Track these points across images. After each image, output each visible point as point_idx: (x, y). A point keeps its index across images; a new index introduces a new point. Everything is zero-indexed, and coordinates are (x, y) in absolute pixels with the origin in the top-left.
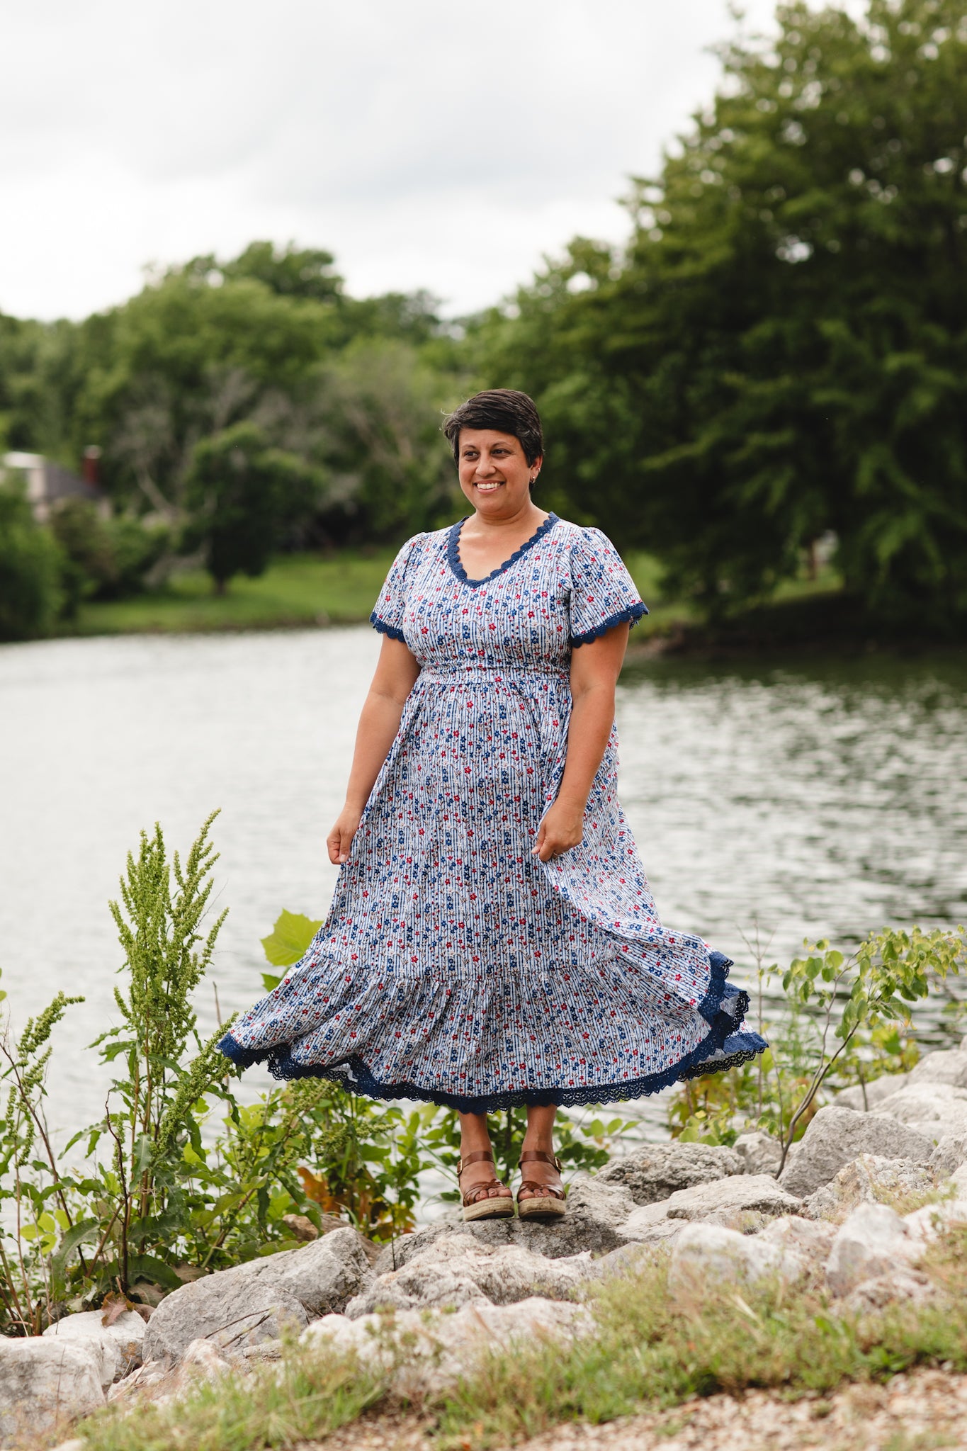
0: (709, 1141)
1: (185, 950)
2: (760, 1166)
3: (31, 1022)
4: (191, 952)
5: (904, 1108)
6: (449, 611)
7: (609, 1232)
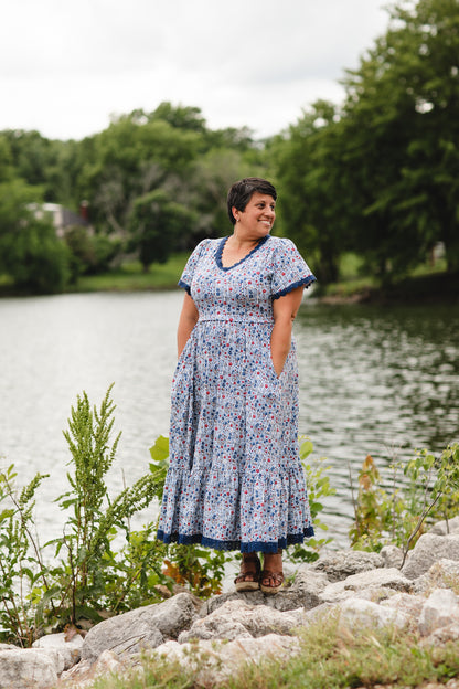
0: (368, 550)
1: (101, 454)
2: (393, 562)
3: (25, 487)
4: (104, 455)
6: (211, 282)
7: (315, 596)
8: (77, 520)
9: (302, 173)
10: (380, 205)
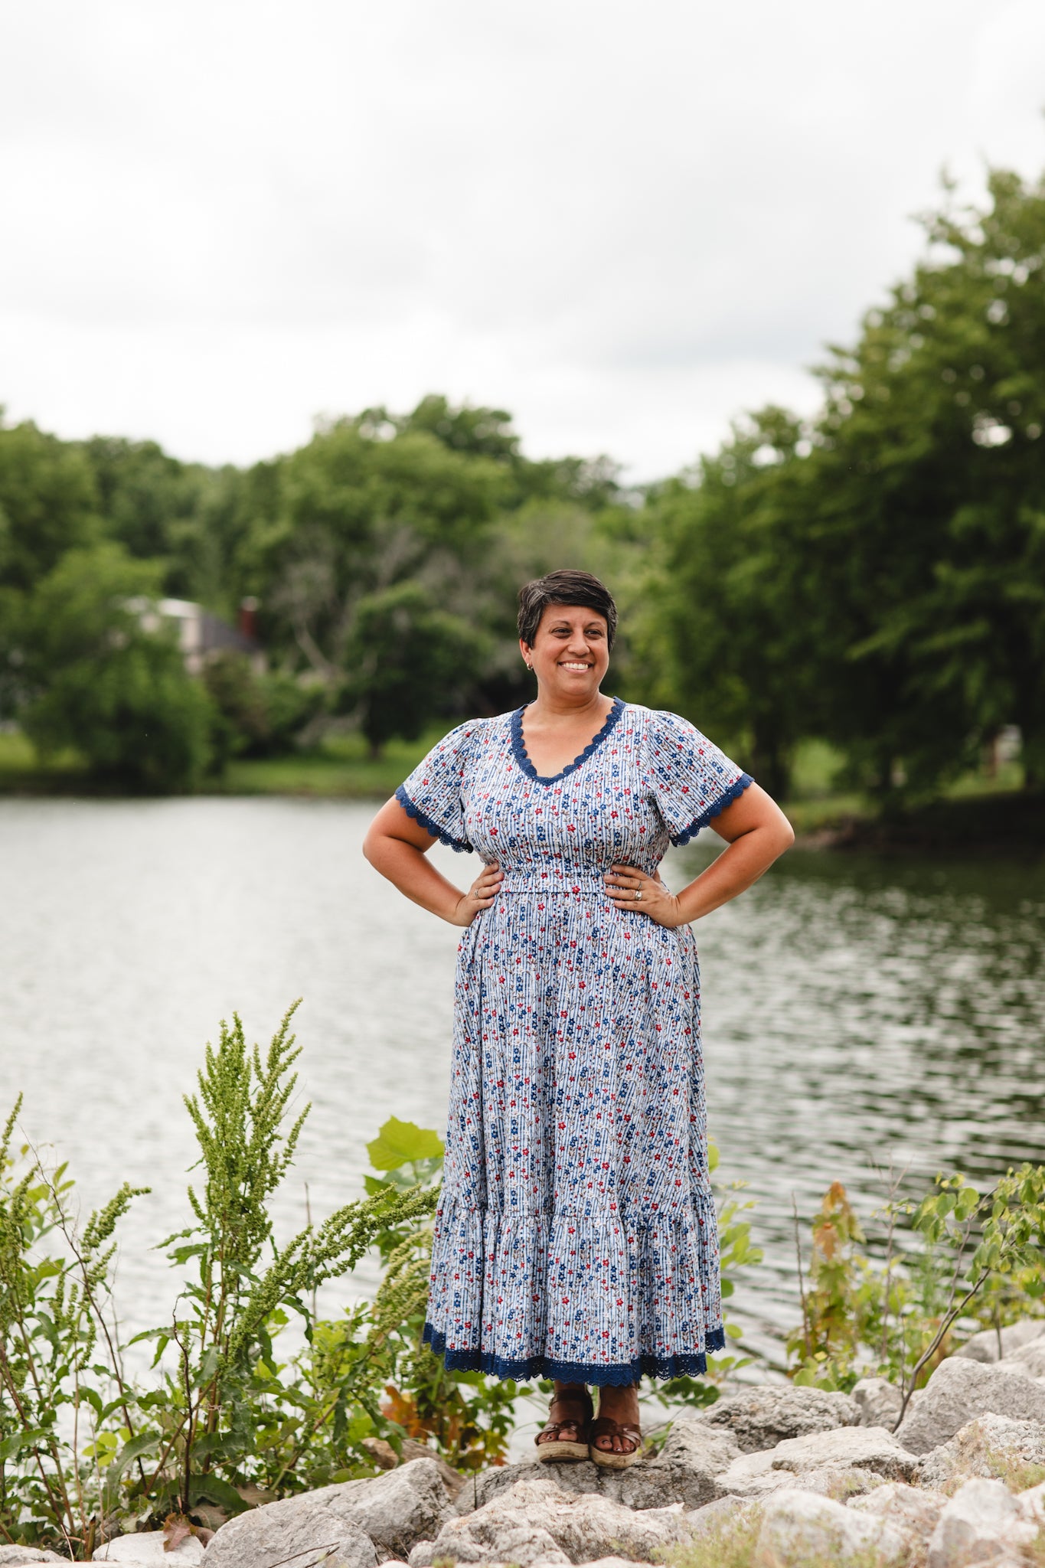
0: (826, 1386)
1: (264, 1150)
2: (878, 1415)
3: (95, 1214)
4: (271, 1152)
5: (1039, 1359)
6: (521, 810)
7: (708, 1480)
8: (205, 1290)
9: (724, 562)
10: (885, 638)
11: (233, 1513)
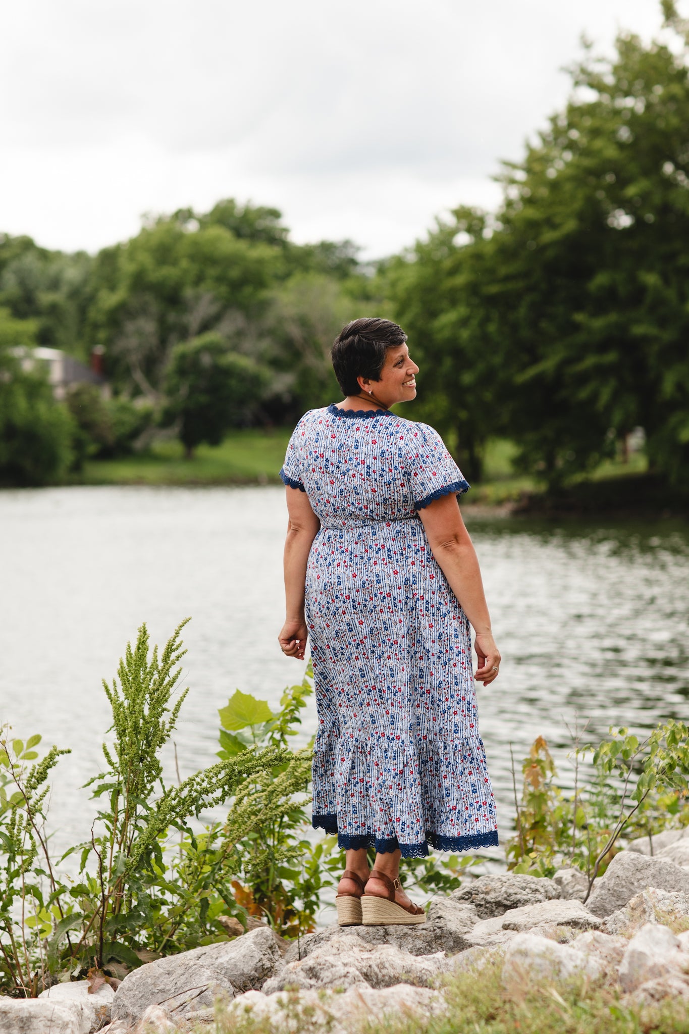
0: (536, 874)
1: (156, 718)
2: (572, 894)
3: (34, 768)
4: (161, 720)
5: (679, 855)
7: (459, 938)
8: (113, 815)
9: (433, 314)
10: (548, 365)
11: (133, 968)
